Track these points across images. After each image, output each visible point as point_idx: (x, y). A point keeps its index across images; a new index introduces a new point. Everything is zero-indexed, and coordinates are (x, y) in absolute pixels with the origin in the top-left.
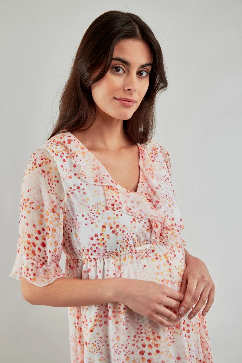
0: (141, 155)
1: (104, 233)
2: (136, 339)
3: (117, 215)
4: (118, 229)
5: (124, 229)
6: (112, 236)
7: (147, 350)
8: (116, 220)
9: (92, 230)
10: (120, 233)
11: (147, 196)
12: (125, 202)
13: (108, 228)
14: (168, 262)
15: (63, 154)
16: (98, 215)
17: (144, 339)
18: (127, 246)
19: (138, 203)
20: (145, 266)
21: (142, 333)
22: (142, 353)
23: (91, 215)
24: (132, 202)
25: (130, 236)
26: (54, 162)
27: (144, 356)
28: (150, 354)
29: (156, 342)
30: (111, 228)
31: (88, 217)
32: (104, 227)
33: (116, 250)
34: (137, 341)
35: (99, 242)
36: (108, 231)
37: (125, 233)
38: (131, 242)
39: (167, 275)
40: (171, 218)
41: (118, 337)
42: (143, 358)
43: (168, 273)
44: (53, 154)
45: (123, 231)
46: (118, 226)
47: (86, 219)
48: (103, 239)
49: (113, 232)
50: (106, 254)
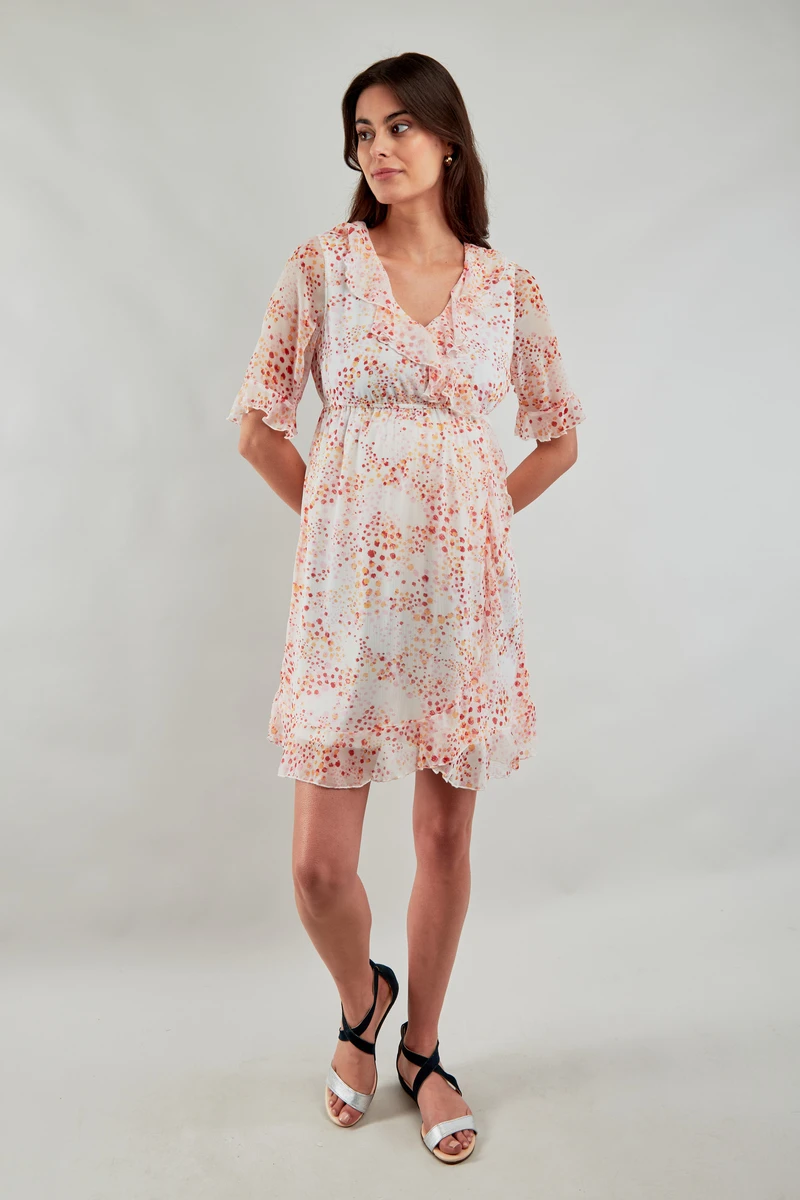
0: (463, 276)
1: (355, 368)
2: (368, 531)
3: (381, 348)
4: (375, 367)
5: (383, 369)
6: (365, 374)
7: (379, 551)
8: (376, 354)
9: (342, 361)
10: (376, 372)
11: (441, 336)
12: (402, 335)
13: (362, 361)
14: (442, 434)
15: (340, 249)
16: (354, 342)
17: (380, 533)
18: (384, 395)
19: (422, 341)
20: (404, 429)
21: (378, 524)
22: (372, 554)
23: (347, 340)
24: (413, 338)
25: (390, 381)
26: (322, 256)
27: (373, 559)
28: (382, 558)
29: (392, 541)
30: (366, 363)
31: (342, 343)
32: (357, 359)
33: (366, 397)
34: (369, 534)
35: (346, 379)
36: (361, 366)
37: (384, 375)
38: (390, 391)
39: (434, 451)
40: (466, 375)
41: (347, 520)
42: (371, 562)
43: (437, 450)
44: (324, 247)
45: (381, 372)
46: (375, 362)
47: (339, 344)
48: (352, 376)
49: (367, 369)
50: (353, 400)
